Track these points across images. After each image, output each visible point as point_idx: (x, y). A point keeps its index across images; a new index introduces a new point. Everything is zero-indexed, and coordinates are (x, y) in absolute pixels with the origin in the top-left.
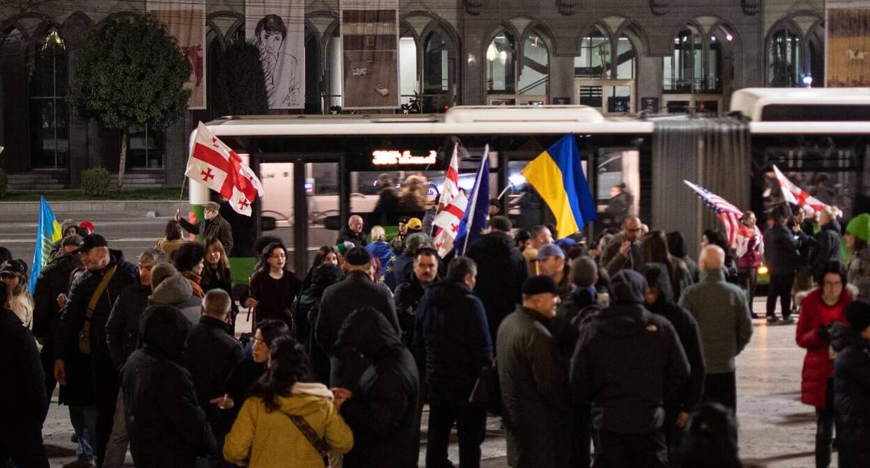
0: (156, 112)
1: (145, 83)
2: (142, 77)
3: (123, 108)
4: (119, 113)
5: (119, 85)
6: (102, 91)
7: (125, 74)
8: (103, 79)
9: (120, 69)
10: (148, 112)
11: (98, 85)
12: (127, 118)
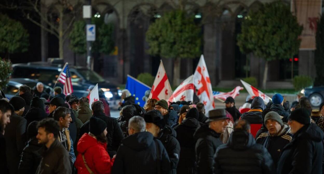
0: (281, 51)
1: (275, 36)
2: (274, 33)
3: (264, 48)
4: (262, 51)
5: (261, 37)
6: (253, 40)
7: (266, 31)
8: (253, 34)
9: (263, 29)
10: (277, 50)
11: (251, 37)
12: (266, 53)
